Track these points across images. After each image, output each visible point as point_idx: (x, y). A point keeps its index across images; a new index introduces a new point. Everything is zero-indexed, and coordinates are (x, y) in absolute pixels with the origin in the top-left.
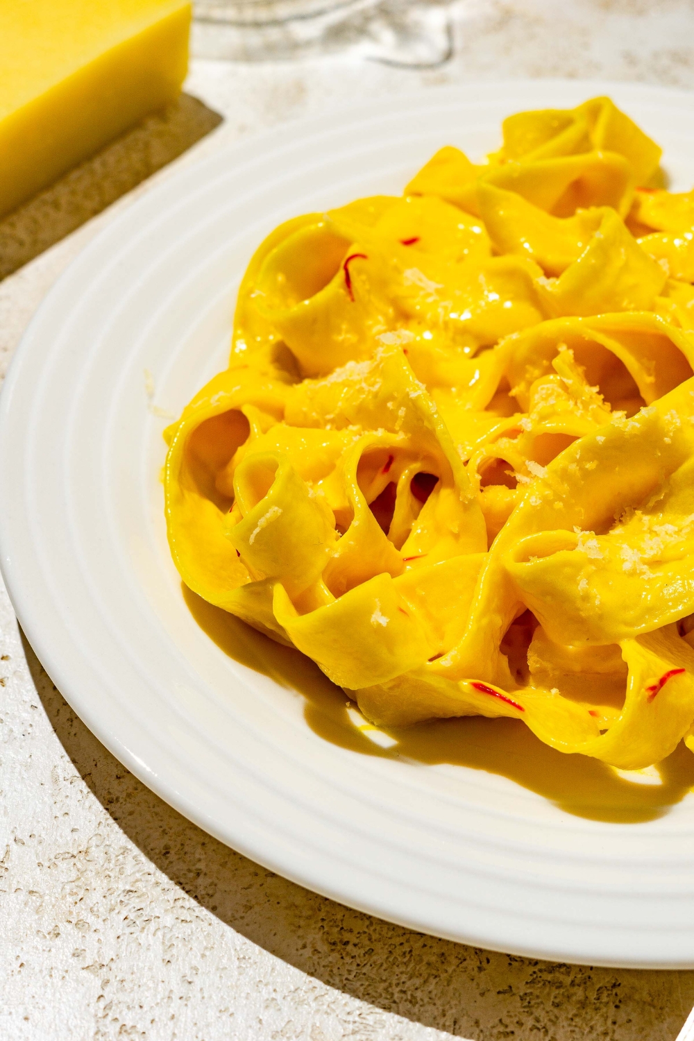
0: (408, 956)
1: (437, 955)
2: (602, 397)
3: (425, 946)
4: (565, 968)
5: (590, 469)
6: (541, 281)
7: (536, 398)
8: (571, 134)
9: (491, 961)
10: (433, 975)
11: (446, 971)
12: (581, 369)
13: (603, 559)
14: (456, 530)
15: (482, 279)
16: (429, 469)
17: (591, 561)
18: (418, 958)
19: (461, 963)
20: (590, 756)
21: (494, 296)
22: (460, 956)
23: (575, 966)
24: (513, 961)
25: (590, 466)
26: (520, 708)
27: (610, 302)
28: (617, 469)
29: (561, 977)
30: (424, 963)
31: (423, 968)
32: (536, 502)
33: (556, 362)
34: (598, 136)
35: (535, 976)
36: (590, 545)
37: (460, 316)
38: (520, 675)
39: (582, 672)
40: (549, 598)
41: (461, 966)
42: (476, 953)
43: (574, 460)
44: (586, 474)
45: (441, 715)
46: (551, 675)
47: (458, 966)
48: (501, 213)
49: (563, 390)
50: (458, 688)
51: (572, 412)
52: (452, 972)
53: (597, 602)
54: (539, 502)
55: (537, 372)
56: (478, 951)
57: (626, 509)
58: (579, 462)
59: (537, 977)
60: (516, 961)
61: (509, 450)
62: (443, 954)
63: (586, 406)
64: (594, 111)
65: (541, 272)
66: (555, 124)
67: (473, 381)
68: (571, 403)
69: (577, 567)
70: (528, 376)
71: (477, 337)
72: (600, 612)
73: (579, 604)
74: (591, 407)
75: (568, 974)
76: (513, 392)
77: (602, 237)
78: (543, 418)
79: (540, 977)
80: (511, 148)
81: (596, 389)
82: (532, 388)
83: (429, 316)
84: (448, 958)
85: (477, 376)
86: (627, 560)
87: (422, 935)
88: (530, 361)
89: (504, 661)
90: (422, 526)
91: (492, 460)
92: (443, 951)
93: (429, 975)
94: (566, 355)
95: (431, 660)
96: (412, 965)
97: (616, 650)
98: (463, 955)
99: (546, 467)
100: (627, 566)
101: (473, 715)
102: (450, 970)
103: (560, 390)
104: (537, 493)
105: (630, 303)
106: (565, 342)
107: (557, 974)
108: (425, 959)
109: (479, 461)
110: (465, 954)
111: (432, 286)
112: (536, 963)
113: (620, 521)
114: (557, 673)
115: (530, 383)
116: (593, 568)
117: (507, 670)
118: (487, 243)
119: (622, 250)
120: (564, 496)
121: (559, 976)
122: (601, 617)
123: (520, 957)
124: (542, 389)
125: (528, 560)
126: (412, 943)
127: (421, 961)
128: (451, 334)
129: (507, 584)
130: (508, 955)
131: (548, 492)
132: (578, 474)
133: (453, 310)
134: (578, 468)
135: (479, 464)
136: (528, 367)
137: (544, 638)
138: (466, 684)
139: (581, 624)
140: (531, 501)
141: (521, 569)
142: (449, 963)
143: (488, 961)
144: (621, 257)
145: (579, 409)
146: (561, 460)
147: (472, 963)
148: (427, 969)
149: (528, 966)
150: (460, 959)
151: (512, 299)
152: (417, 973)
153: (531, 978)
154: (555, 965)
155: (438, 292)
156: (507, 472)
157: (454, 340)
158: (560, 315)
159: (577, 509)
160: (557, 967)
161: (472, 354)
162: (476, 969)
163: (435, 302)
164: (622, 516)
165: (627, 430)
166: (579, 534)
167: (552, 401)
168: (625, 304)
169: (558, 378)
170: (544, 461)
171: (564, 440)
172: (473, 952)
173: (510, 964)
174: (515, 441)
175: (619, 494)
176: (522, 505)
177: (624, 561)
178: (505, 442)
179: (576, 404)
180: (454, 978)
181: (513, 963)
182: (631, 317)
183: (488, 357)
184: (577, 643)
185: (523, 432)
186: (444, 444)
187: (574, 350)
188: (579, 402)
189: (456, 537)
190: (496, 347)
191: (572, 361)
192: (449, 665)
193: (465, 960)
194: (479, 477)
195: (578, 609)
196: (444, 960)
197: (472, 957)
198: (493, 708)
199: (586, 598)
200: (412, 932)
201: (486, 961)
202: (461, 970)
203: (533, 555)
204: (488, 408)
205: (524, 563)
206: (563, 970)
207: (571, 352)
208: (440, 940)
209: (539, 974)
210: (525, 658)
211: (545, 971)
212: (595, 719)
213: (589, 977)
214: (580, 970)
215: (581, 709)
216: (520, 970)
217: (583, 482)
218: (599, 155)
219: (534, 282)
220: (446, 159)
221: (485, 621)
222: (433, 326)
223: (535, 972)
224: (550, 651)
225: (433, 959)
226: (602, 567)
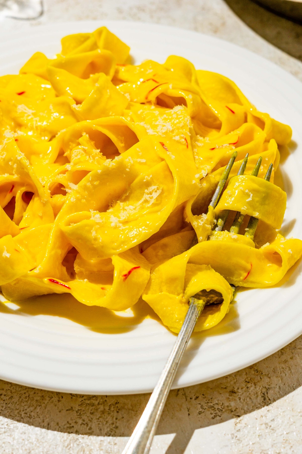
0: (28, 398)
1: (40, 397)
2: (102, 153)
3: (35, 393)
4: (95, 397)
5: (96, 184)
6: (74, 106)
7: (73, 155)
8: (88, 43)
9: (63, 397)
10: (38, 405)
11: (44, 403)
12: (93, 143)
13: (103, 222)
14: (41, 214)
15: (51, 107)
16: (29, 190)
17: (97, 224)
18: (32, 399)
19: (51, 399)
20: (101, 306)
21: (56, 114)
22: (50, 396)
23: (100, 396)
24: (73, 396)
25: (96, 183)
26: (69, 288)
27: (104, 113)
28: (108, 184)
29: (94, 402)
30: (35, 400)
31: (34, 403)
32: (73, 200)
33: (80, 140)
34: (101, 43)
35: (82, 402)
36: (97, 217)
37: (42, 124)
38: (72, 275)
39: (98, 271)
40: (80, 241)
41: (50, 400)
42: (57, 394)
43: (89, 181)
44: (95, 187)
45: (38, 294)
46: (85, 274)
47: (49, 400)
48: (58, 78)
49: (84, 152)
50: (43, 282)
51: (88, 161)
52: (47, 403)
53: (100, 241)
54: (74, 200)
55: (74, 145)
56: (58, 394)
57: (114, 200)
58: (91, 182)
59: (83, 402)
60: (74, 396)
61: (62, 179)
62: (43, 396)
63: (94, 158)
64: (100, 32)
65: (75, 102)
66: (83, 39)
67: (49, 152)
68: (88, 157)
69: (91, 226)
70: (70, 147)
71: (51, 132)
72: (102, 245)
73: (93, 242)
74: (96, 158)
75: (97, 400)
76: (65, 155)
77: (99, 86)
78: (75, 164)
79: (85, 402)
80: (64, 51)
81: (99, 150)
82: (72, 152)
83: (29, 125)
84: (45, 398)
85: (50, 149)
86: (113, 222)
87: (33, 389)
88: (71, 141)
89: (64, 269)
90: (27, 214)
91: (56, 184)
92: (43, 395)
93: (37, 405)
94: (85, 136)
95: (31, 270)
96: (29, 402)
97: (110, 260)
98: (51, 396)
99: (77, 185)
100: (113, 225)
101: (52, 293)
102: (46, 402)
103: (83, 152)
104: (74, 196)
105: (113, 113)
106: (85, 131)
107: (92, 400)
108: (35, 398)
109: (49, 184)
110: (52, 395)
111: (30, 112)
112: (83, 396)
113: (112, 206)
114: (87, 272)
115: (71, 150)
116: (98, 226)
117: (66, 273)
118: (53, 92)
119: (108, 91)
120: (86, 197)
121: (93, 401)
122: (102, 247)
123: (76, 394)
124: (75, 152)
125: (70, 225)
126: (29, 392)
127: (33, 399)
128: (39, 132)
129: (62, 236)
130: (71, 394)
131: (78, 195)
132: (91, 187)
133: (39, 121)
134: (91, 184)
135: (50, 186)
136: (70, 143)
137: (81, 258)
138: (46, 280)
139: (96, 251)
140: (71, 200)
141: (67, 229)
142: (45, 399)
143: (62, 397)
144: (108, 93)
145: (91, 159)
146: (83, 182)
147: (55, 399)
148: (36, 403)
149: (79, 398)
150: (50, 397)
151: (64, 115)
152: (32, 405)
153: (81, 403)
154: (91, 396)
155: (33, 114)
156: (62, 188)
157: (41, 134)
158: (83, 120)
159: (92, 202)
160: (92, 397)
161: (49, 140)
162: (57, 401)
163: (32, 118)
164: (112, 204)
165: (110, 166)
166: (92, 212)
167: (79, 157)
168: (110, 114)
169: (82, 147)
170: (76, 183)
171: (84, 173)
172: (56, 394)
173: (72, 398)
174: (65, 175)
175: (110, 194)
176: (67, 202)
177: (111, 222)
178: (61, 176)
179: (90, 157)
180: (47, 406)
181: (73, 397)
182: (112, 118)
183: (55, 141)
184: (94, 259)
185: (68, 171)
186: (33, 178)
187: (89, 134)
188: (91, 156)
189: (41, 217)
190: (57, 136)
191: (88, 139)
192: (38, 272)
193: (52, 398)
194: (49, 191)
195: (93, 244)
196: (43, 399)
197: (55, 396)
198: (59, 289)
199: (96, 239)
200: (29, 388)
201: (61, 397)
202: (51, 402)
203: (72, 223)
204: (55, 162)
205: (68, 226)
206: (94, 398)
207: (87, 135)
208: (41, 390)
209: (84, 401)
210: (73, 267)
211: (87, 399)
212: (104, 291)
213: (106, 401)
214: (102, 398)
215: (97, 287)
216: (76, 400)
217: (93, 190)
218: (99, 51)
219: (71, 107)
220: (37, 57)
221: (53, 252)
222: (31, 129)
223: (82, 400)
224: (83, 263)
225: (39, 398)
226: (102, 226)
